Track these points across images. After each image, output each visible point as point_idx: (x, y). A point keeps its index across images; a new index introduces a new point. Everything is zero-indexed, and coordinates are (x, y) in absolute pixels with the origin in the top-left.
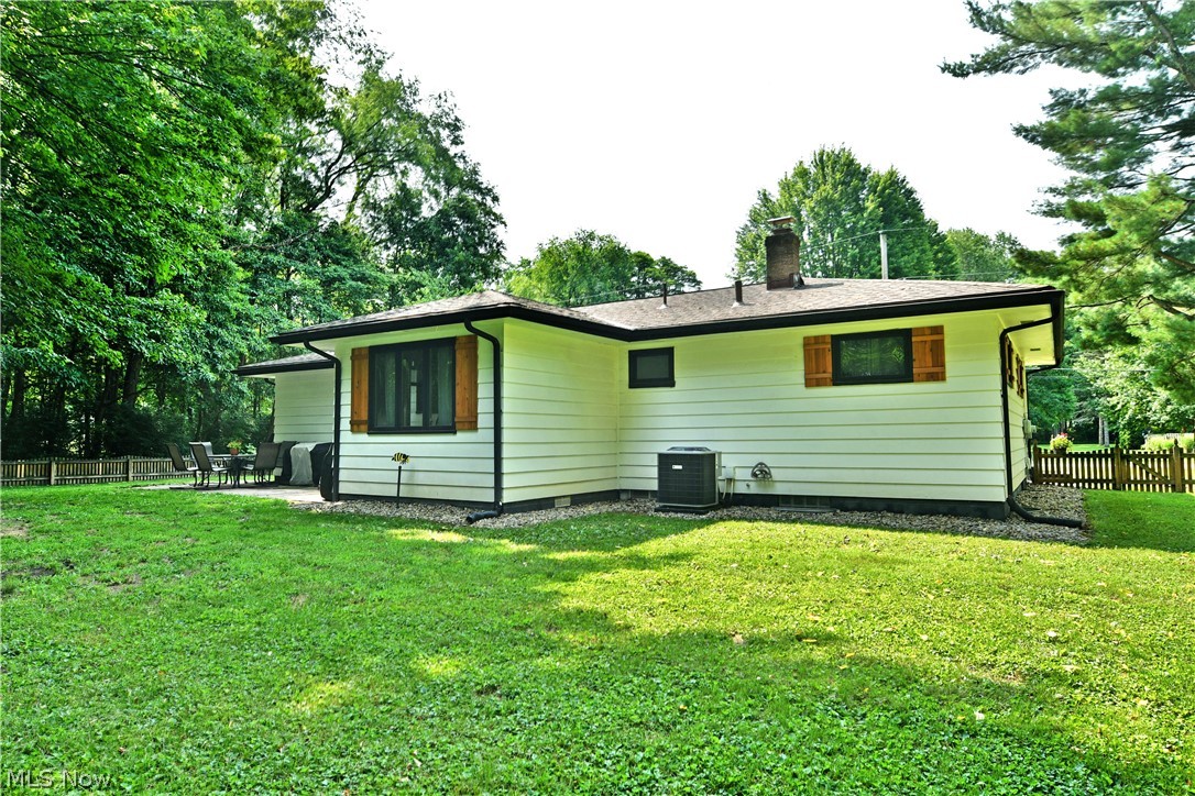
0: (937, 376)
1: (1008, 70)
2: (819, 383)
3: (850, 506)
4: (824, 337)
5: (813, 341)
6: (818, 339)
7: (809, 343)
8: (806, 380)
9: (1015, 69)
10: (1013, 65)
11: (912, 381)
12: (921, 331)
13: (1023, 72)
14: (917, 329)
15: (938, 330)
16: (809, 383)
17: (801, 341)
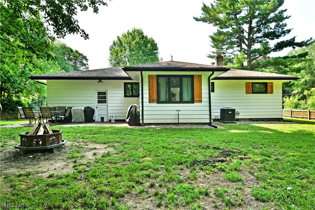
0: (272, 92)
1: (206, 22)
2: (249, 93)
3: (255, 120)
4: (250, 82)
5: (248, 83)
6: (249, 83)
7: (246, 83)
8: (246, 92)
9: (208, 22)
10: (207, 21)
11: (267, 93)
12: (269, 83)
13: (209, 24)
14: (269, 82)
15: (272, 83)
16: (247, 93)
17: (245, 83)
